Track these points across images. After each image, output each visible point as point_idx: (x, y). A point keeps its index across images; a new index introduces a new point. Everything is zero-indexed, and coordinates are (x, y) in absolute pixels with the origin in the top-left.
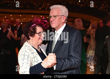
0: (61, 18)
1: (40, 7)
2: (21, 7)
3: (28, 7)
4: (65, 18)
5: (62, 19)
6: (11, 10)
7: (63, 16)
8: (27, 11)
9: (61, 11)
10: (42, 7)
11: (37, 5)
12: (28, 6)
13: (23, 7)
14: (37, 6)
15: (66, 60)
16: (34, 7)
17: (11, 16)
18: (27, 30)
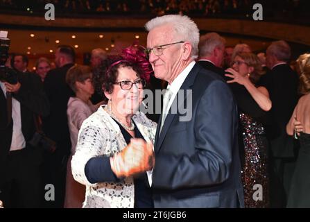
0: (178, 49)
1: (160, 9)
2: (103, 10)
3: (125, 9)
4: (189, 48)
5: (182, 50)
6: (73, 20)
7: (183, 44)
8: (120, 22)
9: (176, 30)
10: (168, 9)
11: (153, 3)
12: (124, 5)
13: (108, 9)
14: (151, 5)
15: (186, 160)
16: (143, 7)
17: (74, 37)
18: (98, 76)
